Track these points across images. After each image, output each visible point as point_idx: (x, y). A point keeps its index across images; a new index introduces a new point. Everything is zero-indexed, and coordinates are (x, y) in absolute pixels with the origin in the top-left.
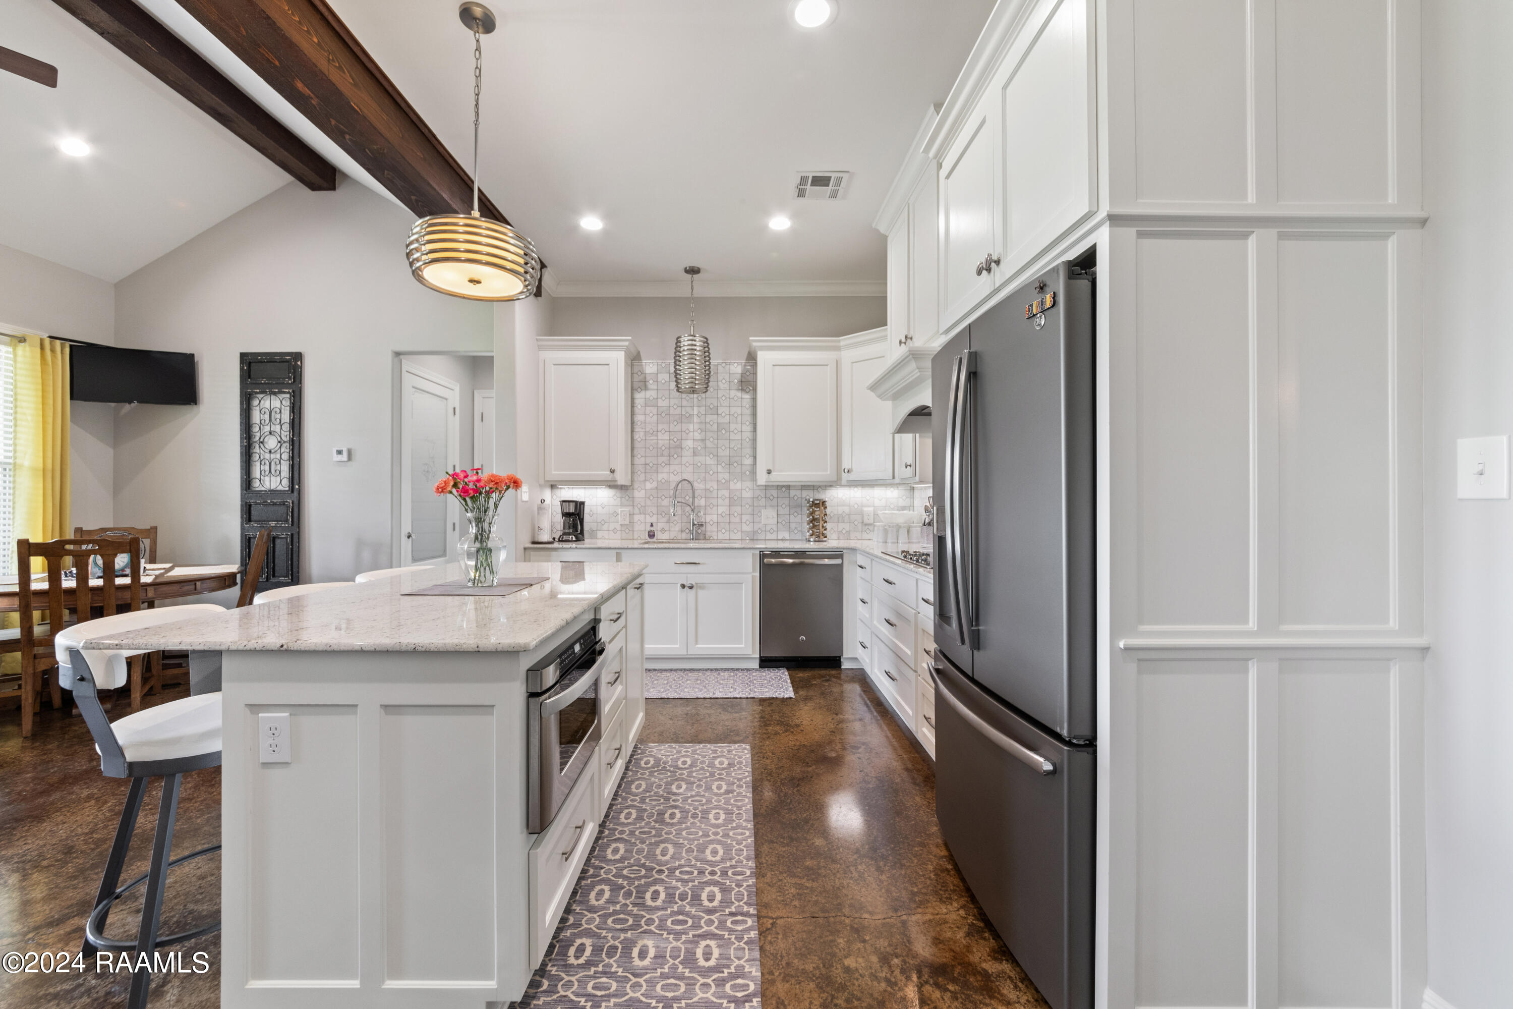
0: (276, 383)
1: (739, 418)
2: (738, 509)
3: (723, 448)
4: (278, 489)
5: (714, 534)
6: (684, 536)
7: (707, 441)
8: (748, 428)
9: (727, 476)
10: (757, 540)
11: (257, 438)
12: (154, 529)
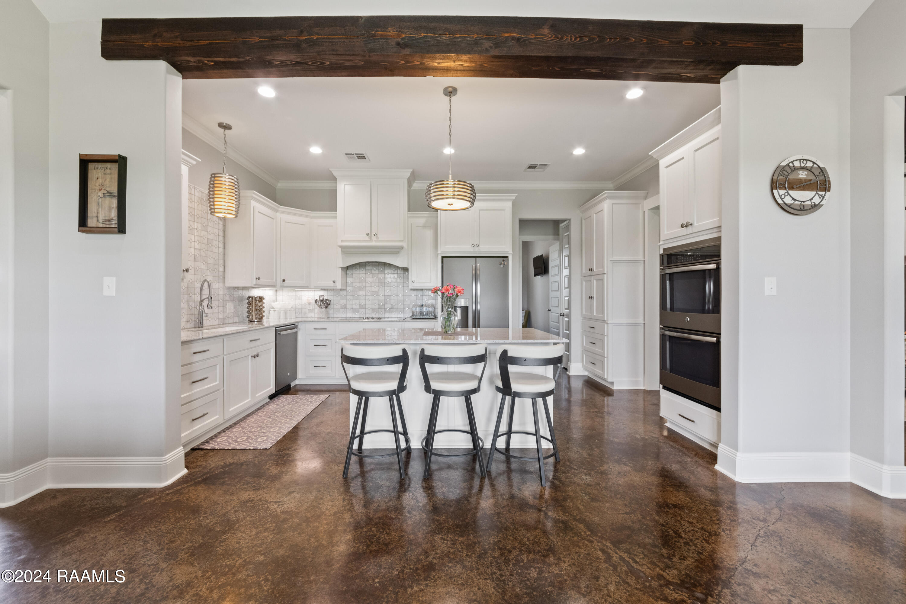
1: (218, 237)
2: (217, 303)
3: (210, 258)
5: (206, 322)
6: (189, 325)
9: (211, 279)
10: (225, 324)
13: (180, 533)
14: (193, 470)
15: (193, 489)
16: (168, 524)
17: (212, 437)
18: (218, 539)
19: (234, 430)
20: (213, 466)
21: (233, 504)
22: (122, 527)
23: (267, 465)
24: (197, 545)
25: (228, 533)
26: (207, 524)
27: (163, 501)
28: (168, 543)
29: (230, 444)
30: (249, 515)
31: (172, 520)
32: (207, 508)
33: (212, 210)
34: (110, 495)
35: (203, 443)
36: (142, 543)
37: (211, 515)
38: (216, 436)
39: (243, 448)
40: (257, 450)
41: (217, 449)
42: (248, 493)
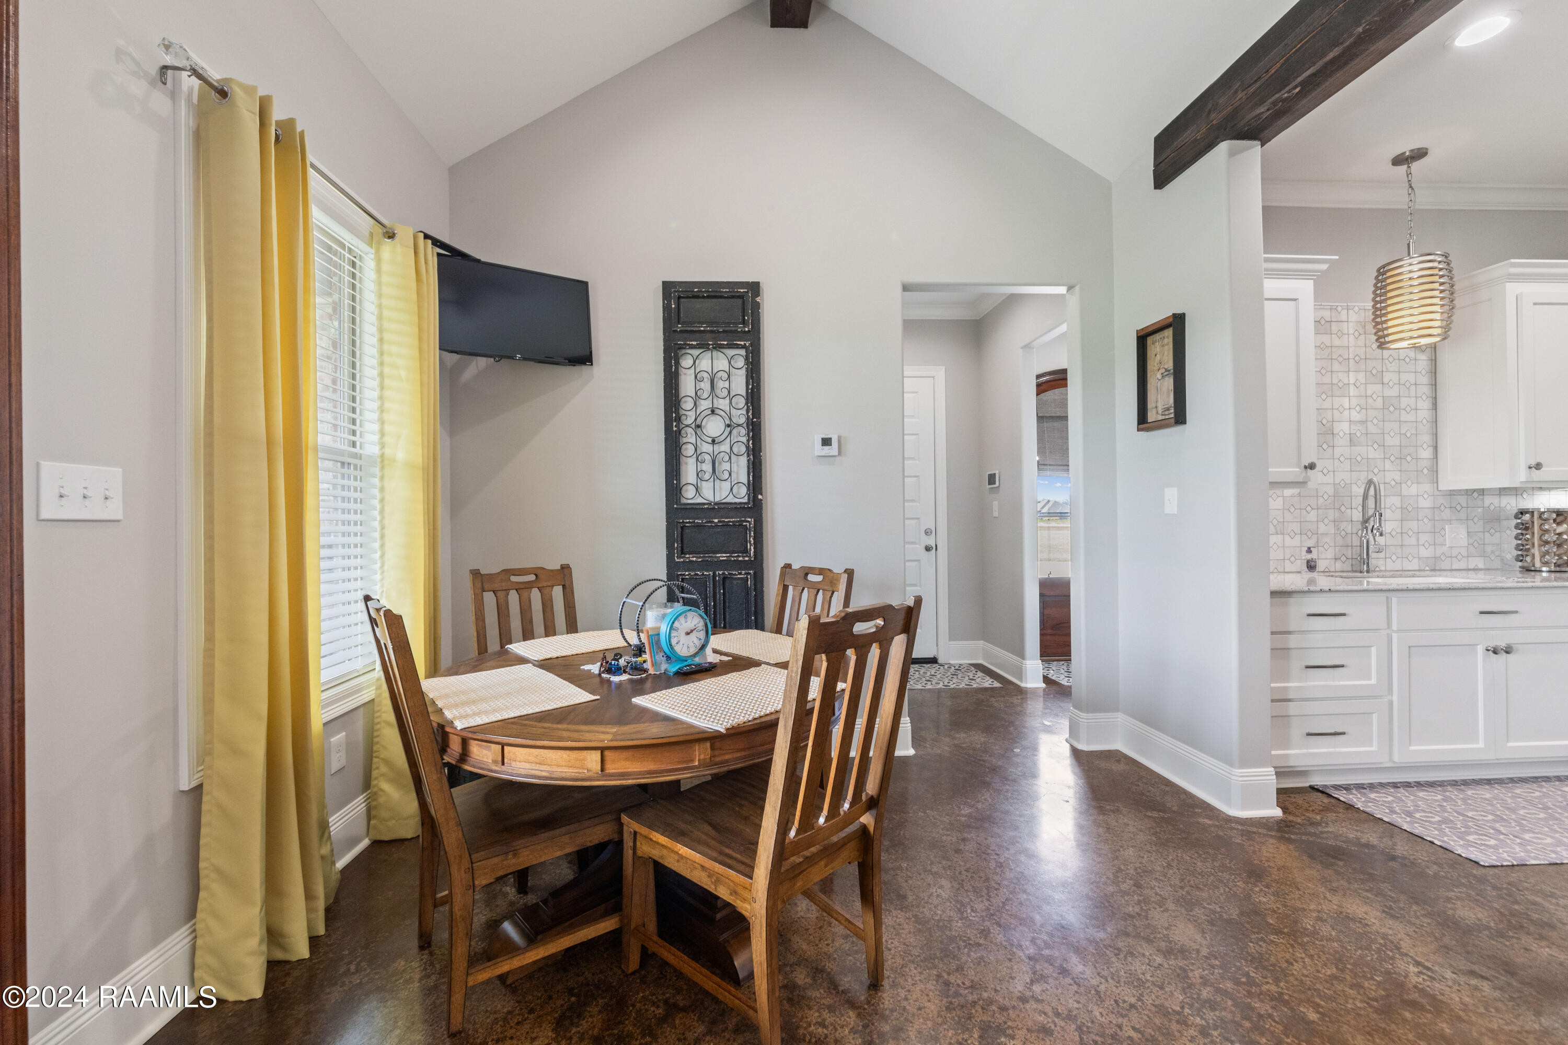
0: (724, 332)
1: (1413, 388)
2: (1413, 525)
3: (1392, 434)
4: (728, 500)
5: (1381, 562)
6: (1339, 566)
7: (1369, 424)
8: (1425, 404)
9: (1397, 476)
10: (1440, 570)
11: (690, 421)
12: (565, 569)
13: (1214, 886)
14: (1291, 818)
15: (1272, 844)
16: (1208, 865)
17: (1363, 784)
18: (1261, 933)
19: (1421, 794)
20: (1330, 830)
21: (1324, 907)
22: (1156, 832)
23: (1454, 891)
24: (1225, 916)
25: (1283, 938)
26: (1260, 902)
27: (1221, 833)
28: (1192, 887)
29: (1393, 812)
30: (1341, 941)
31: (1216, 864)
32: (1275, 881)
33: (1382, 340)
34: (1167, 789)
35: (1337, 787)
36: (1165, 865)
37: (1274, 895)
38: (1372, 787)
39: (1416, 832)
40: (1451, 854)
41: (1358, 809)
42: (1365, 908)
